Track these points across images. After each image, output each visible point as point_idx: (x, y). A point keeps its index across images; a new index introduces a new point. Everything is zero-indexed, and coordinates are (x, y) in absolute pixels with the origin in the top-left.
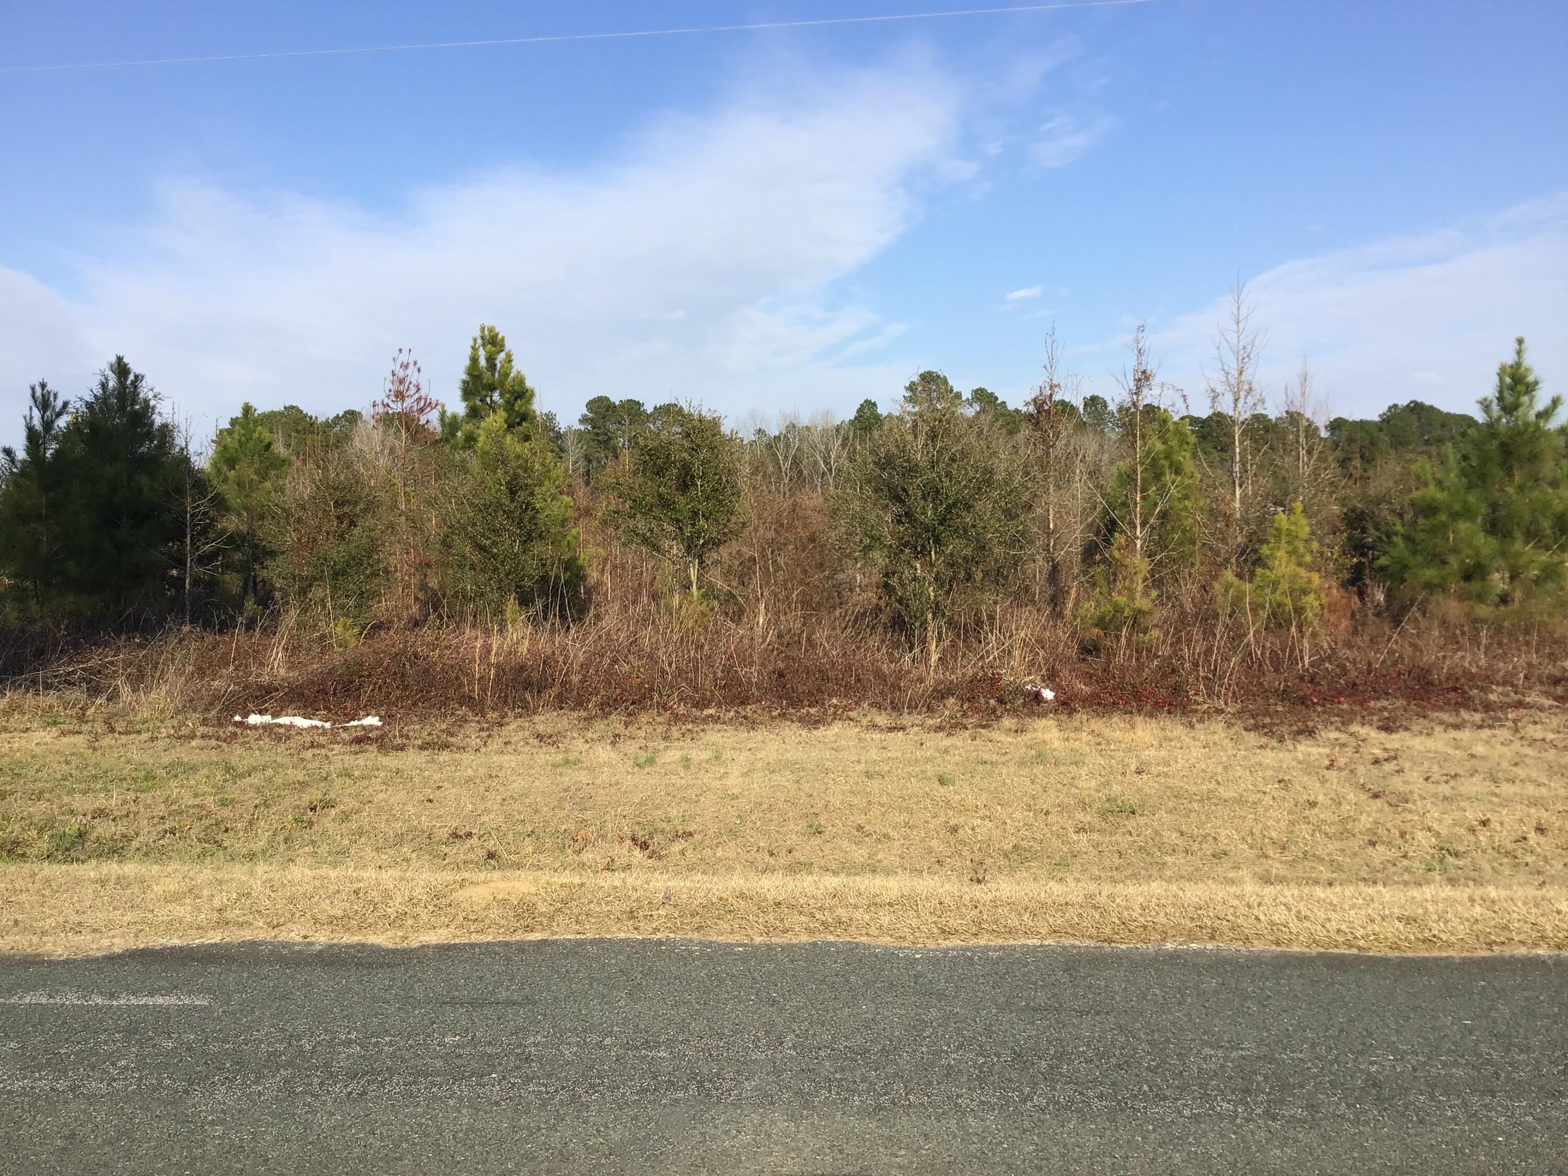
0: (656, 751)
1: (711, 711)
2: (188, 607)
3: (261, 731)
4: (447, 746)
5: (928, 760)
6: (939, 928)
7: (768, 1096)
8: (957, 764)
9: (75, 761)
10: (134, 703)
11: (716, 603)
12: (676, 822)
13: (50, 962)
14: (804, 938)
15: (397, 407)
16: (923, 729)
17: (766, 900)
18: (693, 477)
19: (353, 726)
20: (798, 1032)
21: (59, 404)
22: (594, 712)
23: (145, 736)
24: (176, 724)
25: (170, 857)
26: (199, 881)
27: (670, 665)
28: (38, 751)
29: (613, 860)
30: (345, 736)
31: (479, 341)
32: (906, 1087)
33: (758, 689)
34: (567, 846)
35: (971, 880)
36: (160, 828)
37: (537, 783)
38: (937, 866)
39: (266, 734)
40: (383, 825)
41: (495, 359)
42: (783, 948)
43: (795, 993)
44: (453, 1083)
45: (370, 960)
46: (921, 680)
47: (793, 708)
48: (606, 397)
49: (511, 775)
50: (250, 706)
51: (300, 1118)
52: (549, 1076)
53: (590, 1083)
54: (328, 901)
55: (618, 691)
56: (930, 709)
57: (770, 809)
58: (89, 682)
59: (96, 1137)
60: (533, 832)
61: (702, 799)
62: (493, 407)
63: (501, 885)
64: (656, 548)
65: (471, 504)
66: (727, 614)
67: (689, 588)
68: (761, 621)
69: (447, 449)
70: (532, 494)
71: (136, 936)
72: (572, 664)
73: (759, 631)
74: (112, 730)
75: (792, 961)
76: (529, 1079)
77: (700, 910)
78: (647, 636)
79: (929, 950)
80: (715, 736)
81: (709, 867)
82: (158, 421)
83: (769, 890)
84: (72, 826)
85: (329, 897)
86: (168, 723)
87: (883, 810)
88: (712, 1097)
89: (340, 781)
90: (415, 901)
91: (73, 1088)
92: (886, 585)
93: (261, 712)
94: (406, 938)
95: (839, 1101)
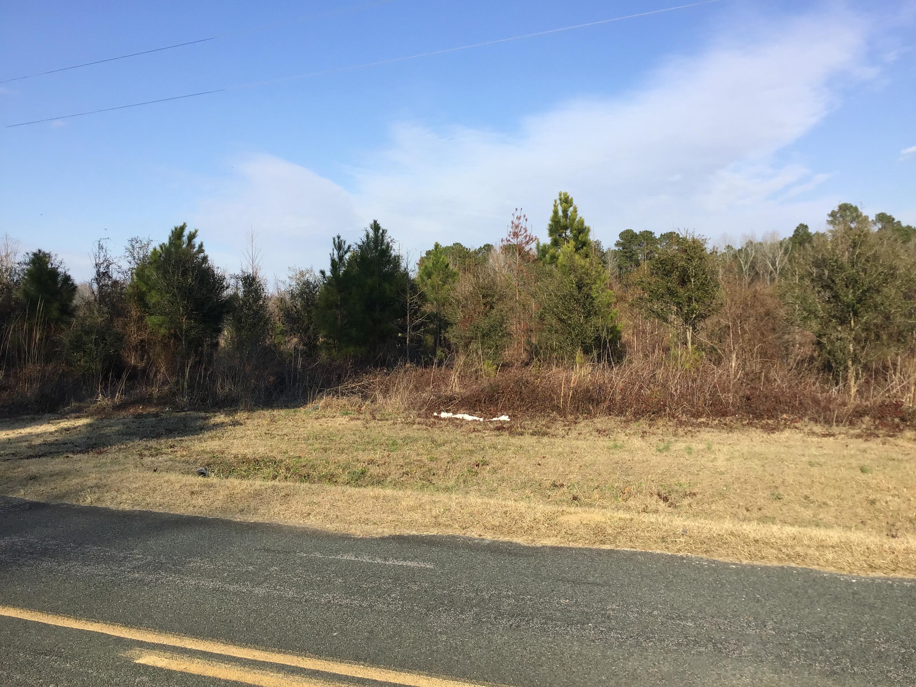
0: (669, 442)
1: (703, 420)
2: (408, 353)
3: (448, 421)
4: (545, 434)
5: (852, 456)
6: (868, 565)
7: (759, 657)
8: (873, 460)
9: (358, 434)
10: (384, 404)
11: (704, 353)
12: (685, 486)
13: (354, 538)
14: (775, 563)
15: (514, 241)
16: (847, 436)
17: (748, 537)
18: (689, 277)
19: (495, 421)
20: (775, 620)
21: (346, 247)
22: (630, 418)
23: (391, 422)
24: (405, 416)
25: (407, 487)
26: (424, 501)
27: (676, 390)
28: (340, 428)
29: (647, 506)
30: (491, 426)
31: (558, 202)
32: (851, 662)
33: (734, 407)
34: (619, 496)
35: (888, 535)
36: (401, 471)
37: (599, 458)
38: (861, 525)
39: (451, 423)
40: (514, 476)
41: (567, 211)
42: (762, 568)
43: (772, 596)
44: (568, 626)
45: (515, 551)
46: (844, 404)
47: (757, 420)
48: (631, 230)
49: (584, 452)
50: (442, 407)
51: (485, 635)
52: (622, 629)
53: (646, 636)
54: (491, 517)
55: (644, 406)
56: (851, 423)
57: (746, 482)
58: (362, 393)
59: (383, 633)
60: (598, 486)
61: (701, 473)
62: (566, 239)
63: (585, 515)
64: (666, 320)
65: (556, 295)
66: (710, 360)
67: (686, 344)
68: (733, 365)
69: (541, 264)
70: (591, 289)
71: (395, 528)
72: (616, 389)
73: (732, 371)
74: (374, 418)
75: (768, 577)
76: (610, 629)
77: (706, 540)
78: (660, 373)
79: (861, 578)
80: (706, 435)
81: (708, 515)
82: (393, 253)
83: (750, 532)
84: (359, 467)
85: (491, 514)
86: (401, 415)
87: (822, 486)
88: (722, 652)
89: (490, 451)
90: (537, 520)
91: (371, 606)
92: (819, 343)
93: (447, 411)
94: (534, 541)
95: (806, 665)
